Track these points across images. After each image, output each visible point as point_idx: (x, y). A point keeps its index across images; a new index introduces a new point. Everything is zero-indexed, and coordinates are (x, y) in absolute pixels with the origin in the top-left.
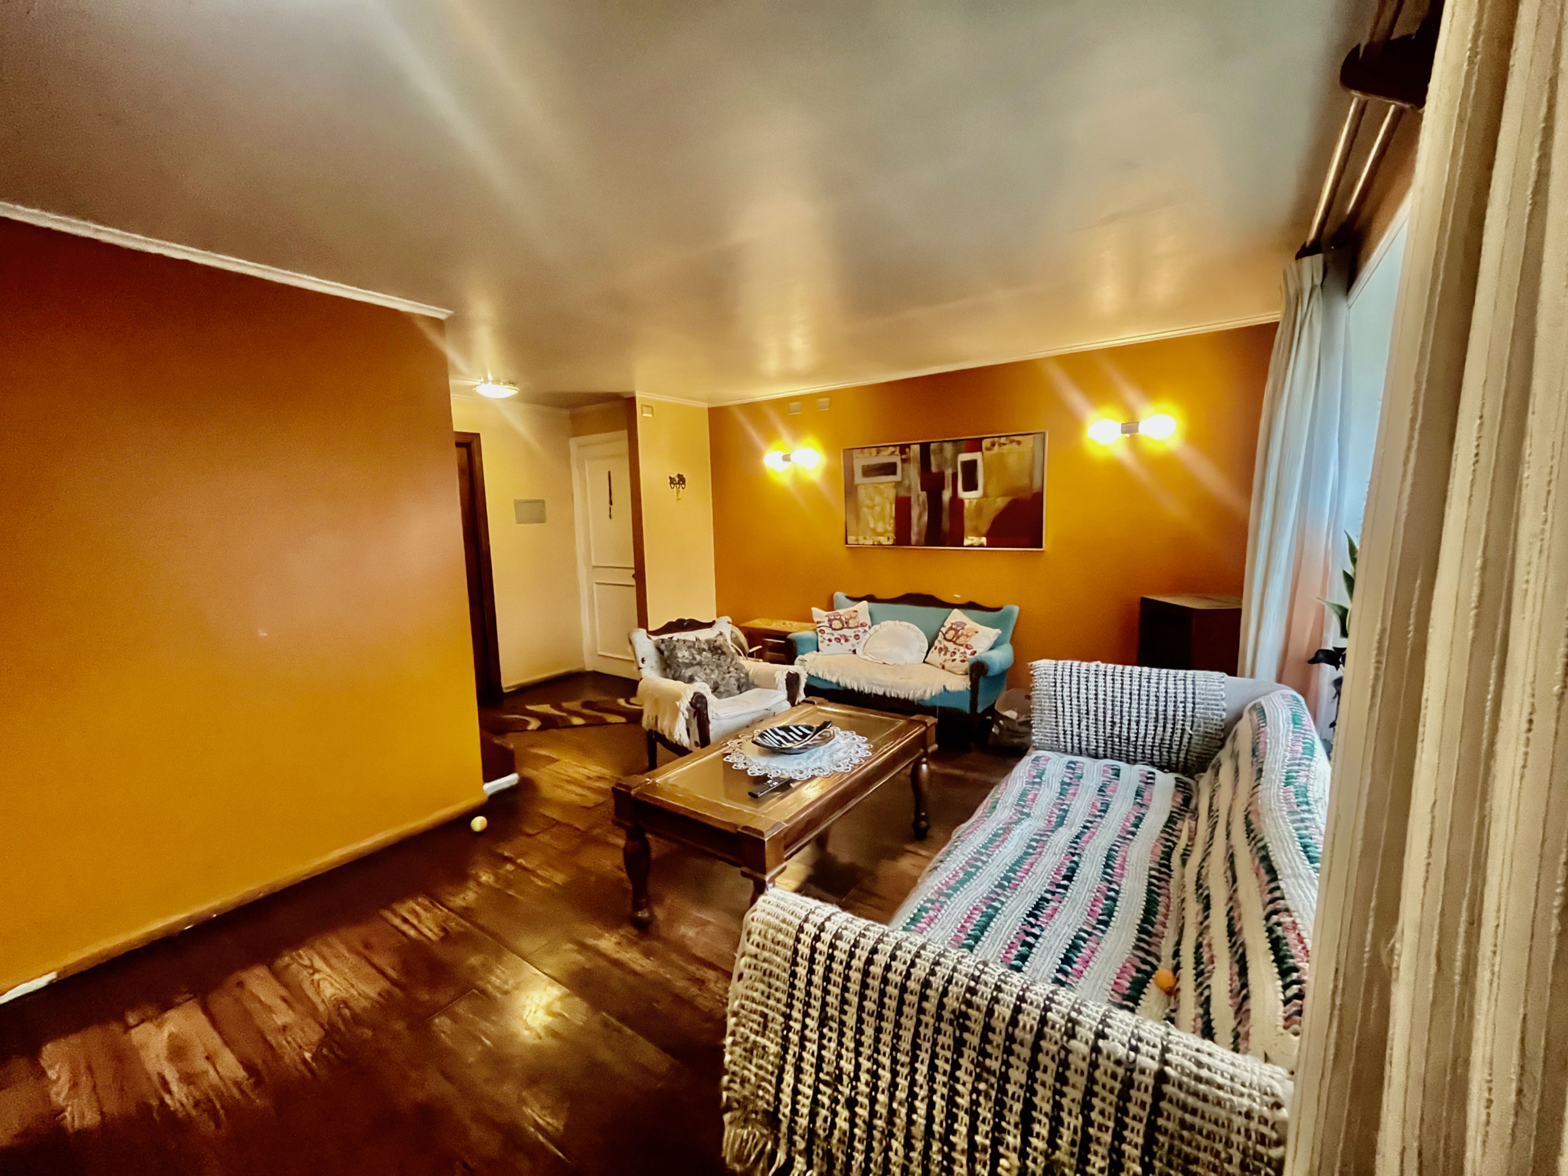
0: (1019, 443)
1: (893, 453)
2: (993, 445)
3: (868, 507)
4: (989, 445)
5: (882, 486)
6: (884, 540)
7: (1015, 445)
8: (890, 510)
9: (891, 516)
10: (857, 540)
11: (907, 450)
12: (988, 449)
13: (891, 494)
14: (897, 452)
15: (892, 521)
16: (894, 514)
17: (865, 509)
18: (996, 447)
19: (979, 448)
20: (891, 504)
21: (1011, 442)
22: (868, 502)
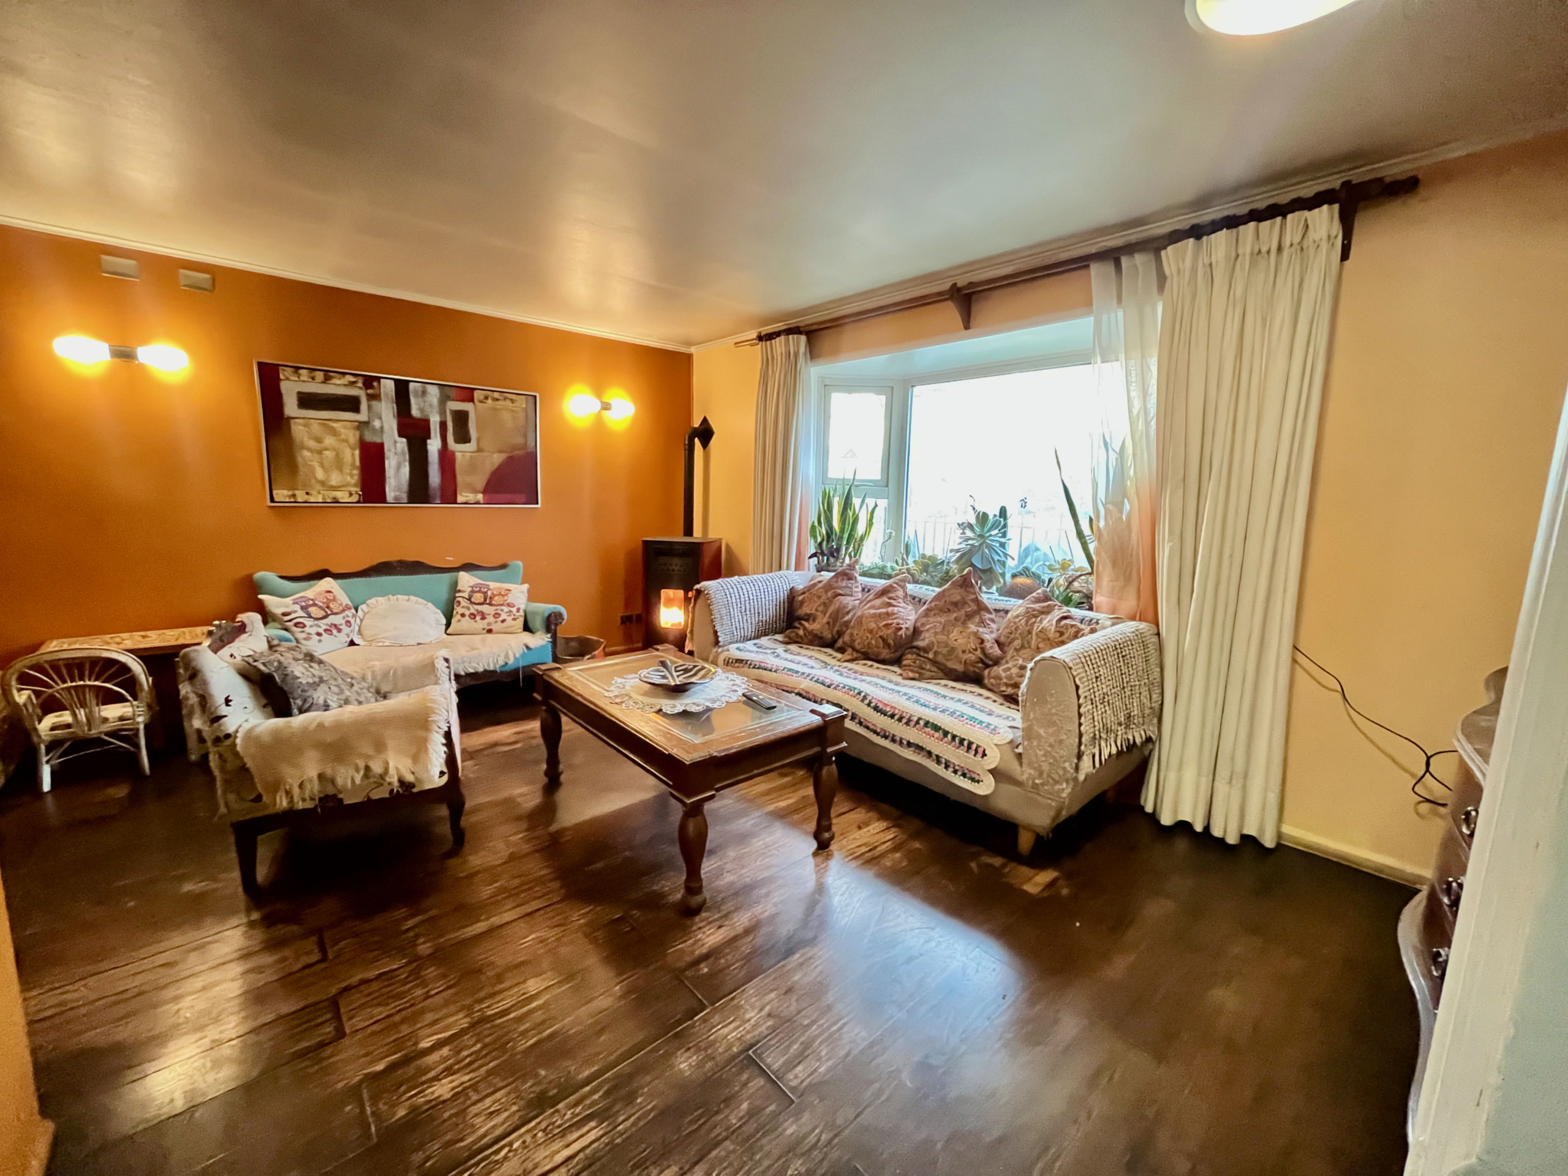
0: (512, 401)
1: (353, 383)
2: (486, 398)
3: (309, 450)
4: (482, 398)
5: (335, 425)
6: (342, 496)
7: (508, 403)
8: (351, 456)
9: (353, 465)
10: (294, 496)
11: (375, 384)
12: (481, 402)
13: (353, 437)
14: (360, 384)
15: (356, 472)
16: (358, 463)
17: (306, 453)
18: (490, 401)
19: (472, 400)
20: (353, 449)
21: (505, 399)
22: (311, 444)
